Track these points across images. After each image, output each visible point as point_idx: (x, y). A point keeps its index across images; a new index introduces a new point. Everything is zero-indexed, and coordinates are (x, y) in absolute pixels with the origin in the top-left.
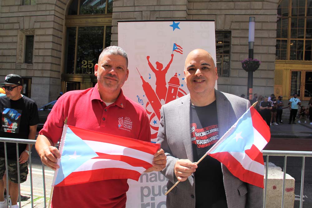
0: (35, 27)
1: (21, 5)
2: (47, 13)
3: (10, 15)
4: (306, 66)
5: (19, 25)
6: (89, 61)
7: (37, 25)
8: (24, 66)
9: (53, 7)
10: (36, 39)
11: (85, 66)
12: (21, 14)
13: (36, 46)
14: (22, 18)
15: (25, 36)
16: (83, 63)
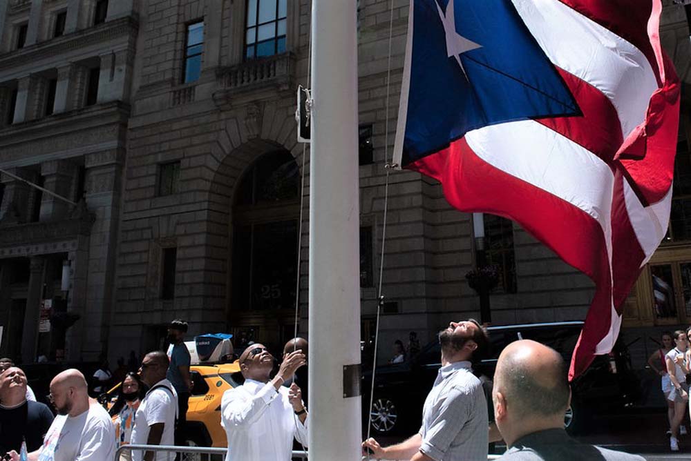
0: (177, 233)
1: (155, 197)
2: (197, 207)
3: (137, 215)
4: (679, 252)
5: (152, 232)
6: (273, 286)
7: (181, 230)
8: (159, 305)
9: (206, 196)
10: (179, 253)
11: (266, 295)
12: (155, 213)
13: (179, 266)
14: (157, 219)
15: (163, 249)
16: (263, 290)
